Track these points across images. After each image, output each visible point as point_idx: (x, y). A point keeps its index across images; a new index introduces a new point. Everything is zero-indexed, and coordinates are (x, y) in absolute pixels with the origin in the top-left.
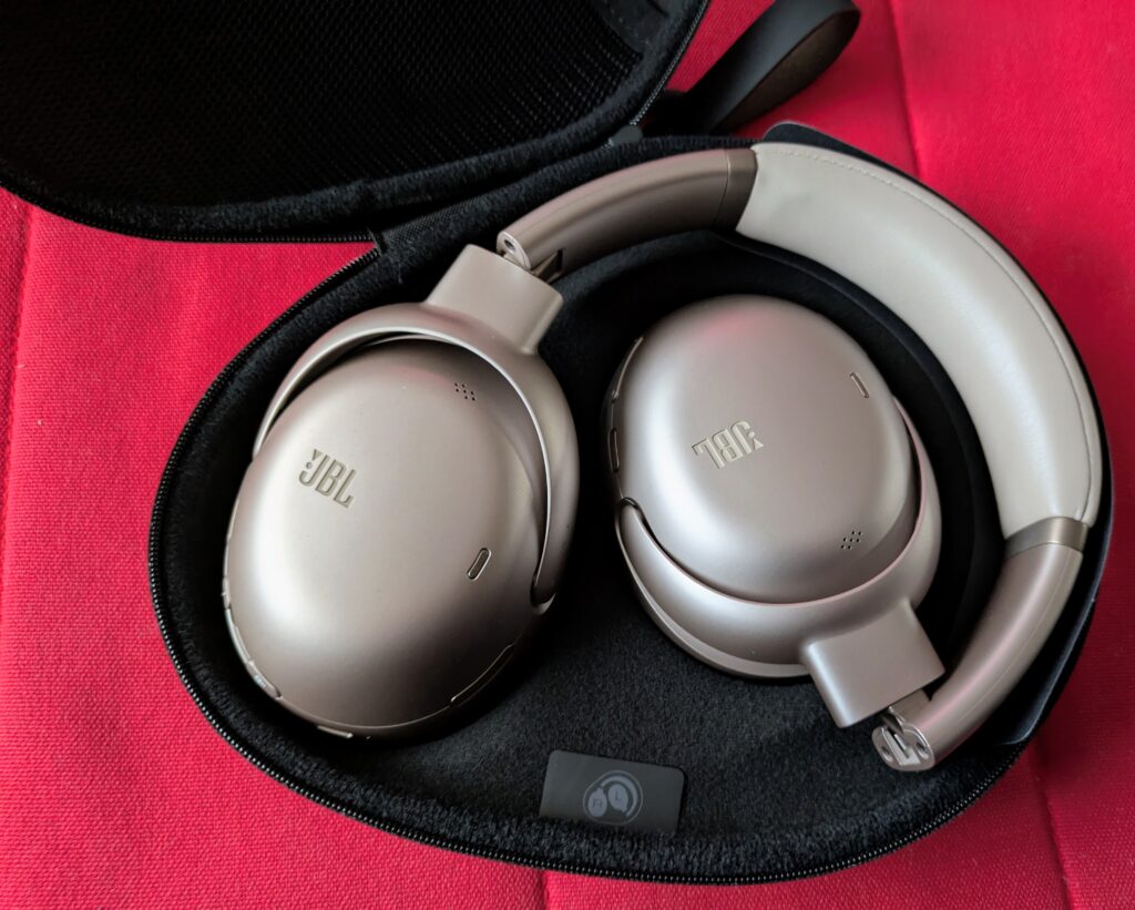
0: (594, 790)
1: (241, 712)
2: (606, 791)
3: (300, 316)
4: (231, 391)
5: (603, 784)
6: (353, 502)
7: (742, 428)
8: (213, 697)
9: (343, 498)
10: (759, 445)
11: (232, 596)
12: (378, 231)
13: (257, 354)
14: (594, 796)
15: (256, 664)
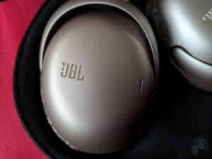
0: (193, 146)
2: (196, 144)
4: (25, 51)
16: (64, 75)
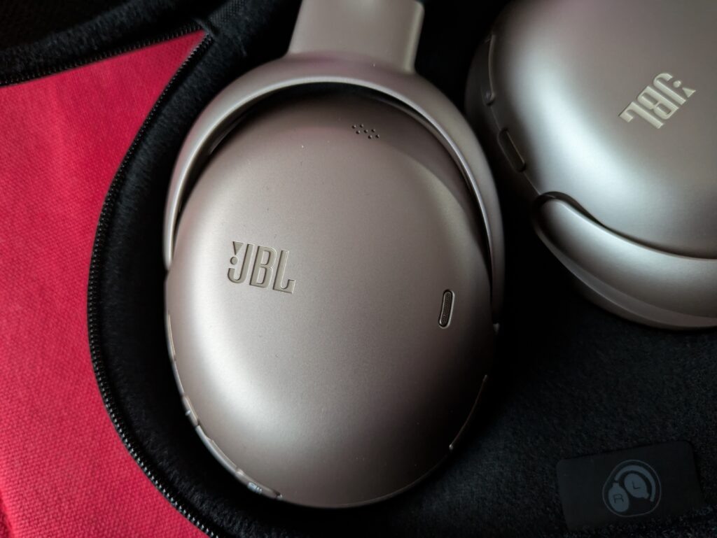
0: (610, 486)
1: (249, 526)
2: (622, 485)
3: (162, 117)
4: (123, 210)
5: (617, 478)
6: (294, 285)
7: (662, 80)
8: (216, 518)
9: (282, 284)
10: (690, 92)
11: (198, 413)
12: (205, 17)
13: (135, 167)
14: (612, 493)
15: (246, 472)
16: (236, 276)
